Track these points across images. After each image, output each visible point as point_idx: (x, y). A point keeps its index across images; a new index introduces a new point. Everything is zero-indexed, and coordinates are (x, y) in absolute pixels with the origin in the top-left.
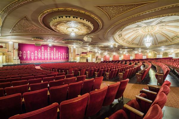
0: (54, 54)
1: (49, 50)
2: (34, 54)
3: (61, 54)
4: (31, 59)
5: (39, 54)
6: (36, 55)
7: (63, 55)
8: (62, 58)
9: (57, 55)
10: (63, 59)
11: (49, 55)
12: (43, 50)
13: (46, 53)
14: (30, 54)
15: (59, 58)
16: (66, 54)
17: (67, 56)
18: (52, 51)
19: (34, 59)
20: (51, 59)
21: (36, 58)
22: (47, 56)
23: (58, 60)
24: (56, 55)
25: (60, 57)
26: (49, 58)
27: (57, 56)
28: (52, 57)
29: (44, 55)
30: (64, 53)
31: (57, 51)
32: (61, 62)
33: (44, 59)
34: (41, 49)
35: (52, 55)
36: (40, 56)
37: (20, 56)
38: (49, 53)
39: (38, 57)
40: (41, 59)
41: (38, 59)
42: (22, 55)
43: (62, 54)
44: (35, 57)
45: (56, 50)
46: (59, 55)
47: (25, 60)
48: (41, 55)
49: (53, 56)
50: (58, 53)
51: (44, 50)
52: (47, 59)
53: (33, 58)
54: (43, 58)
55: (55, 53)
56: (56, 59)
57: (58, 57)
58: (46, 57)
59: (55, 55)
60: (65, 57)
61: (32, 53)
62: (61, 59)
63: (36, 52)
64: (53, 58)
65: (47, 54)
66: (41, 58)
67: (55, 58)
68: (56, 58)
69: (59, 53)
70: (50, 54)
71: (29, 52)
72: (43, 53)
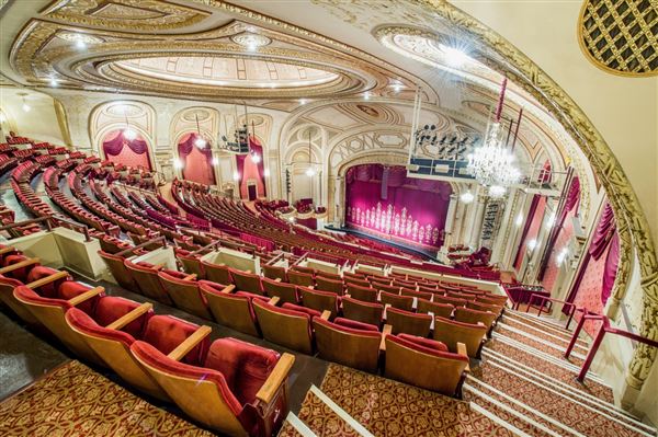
0: (401, 223)
1: (390, 212)
2: (366, 214)
3: (419, 228)
4: (360, 223)
5: (373, 217)
6: (368, 217)
7: (426, 230)
8: (421, 237)
9: (409, 226)
10: (424, 242)
11: (389, 222)
12: (379, 210)
13: (383, 217)
14: (361, 213)
15: (415, 235)
17: (440, 237)
18: (398, 215)
19: (365, 225)
20: (392, 232)
21: (368, 223)
22: (385, 223)
23: (411, 239)
24: (406, 227)
25: (418, 234)
26: (388, 229)
27: (409, 230)
28: (396, 228)
29: (381, 222)
30: (429, 226)
31: (410, 217)
32: (417, 247)
33: (379, 230)
35: (397, 224)
36: (373, 221)
37: (348, 214)
38: (389, 218)
39: (370, 221)
40: (374, 228)
41: (370, 226)
42: (351, 213)
43: (422, 228)
44: (366, 220)
45: (407, 215)
46: (415, 229)
47: (353, 222)
48: (375, 220)
49: (400, 226)
50: (414, 221)
51: (382, 209)
52: (385, 231)
53: (363, 222)
54: (377, 227)
55: (404, 221)
56: (405, 236)
57: (412, 233)
58: (383, 226)
59: (403, 226)
60: (432, 239)
61: (363, 213)
62: (418, 240)
63: (368, 211)
64: (399, 233)
65: (386, 219)
66: (375, 225)
68: (406, 233)
69: (416, 222)
71: (358, 210)
72: (378, 215)
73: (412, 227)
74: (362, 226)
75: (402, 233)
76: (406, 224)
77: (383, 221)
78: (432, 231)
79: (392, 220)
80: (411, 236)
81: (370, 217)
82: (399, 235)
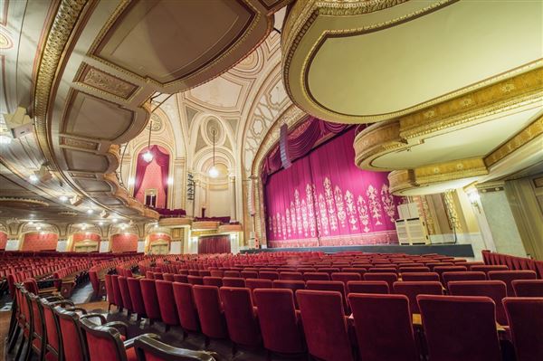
0: (327, 207)
1: (308, 196)
3: (355, 200)
4: (282, 236)
5: (293, 217)
6: (288, 220)
8: (365, 220)
9: (340, 206)
10: (373, 226)
11: (311, 214)
12: (297, 202)
13: (304, 210)
15: (353, 221)
18: (321, 196)
19: (287, 236)
20: (320, 232)
21: (289, 231)
23: (350, 231)
24: (336, 211)
25: (357, 216)
26: (313, 229)
27: (342, 215)
28: (324, 221)
29: (302, 220)
30: (371, 189)
31: (337, 189)
33: (304, 235)
34: (294, 201)
35: (323, 213)
36: (294, 223)
37: (270, 228)
38: (311, 207)
39: (291, 228)
40: (297, 235)
42: (272, 226)
43: (361, 199)
44: (287, 229)
46: (351, 207)
47: (275, 238)
48: (296, 221)
49: (328, 215)
50: (344, 194)
51: (300, 198)
52: (310, 236)
54: (300, 231)
55: (330, 202)
56: (340, 230)
57: (348, 218)
58: (306, 224)
59: (332, 211)
60: (384, 213)
62: (361, 227)
64: (330, 228)
65: (308, 211)
67: (334, 228)
68: (339, 224)
69: (348, 194)
70: (317, 210)
72: (298, 210)
73: (345, 206)
74: (285, 241)
76: (335, 206)
77: (305, 217)
78: (380, 197)
79: (315, 209)
80: (350, 225)
81: (291, 219)
82: (332, 233)
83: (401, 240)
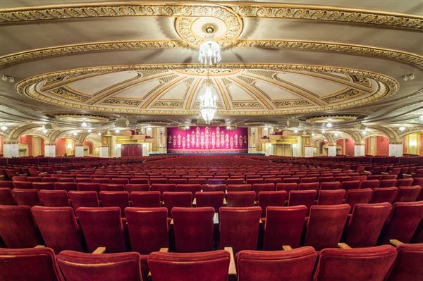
0: (216, 138)
1: (207, 132)
2: (186, 138)
3: (229, 138)
4: (182, 147)
5: (193, 139)
6: (188, 140)
7: (234, 139)
8: (232, 145)
9: (223, 139)
10: (234, 147)
11: (207, 139)
12: (198, 132)
13: (202, 137)
14: (181, 139)
15: (227, 145)
16: (243, 136)
17: (244, 141)
18: (213, 133)
19: (186, 147)
20: (210, 147)
21: (188, 145)
22: (204, 141)
23: (225, 148)
24: (220, 140)
25: (229, 143)
26: (207, 145)
27: (223, 142)
28: (213, 143)
29: (200, 141)
30: (236, 136)
31: (222, 132)
32: (230, 153)
33: (200, 148)
34: (195, 132)
35: (213, 140)
36: (193, 142)
37: (170, 142)
38: (207, 136)
39: (190, 143)
40: (195, 148)
41: (191, 147)
42: (172, 141)
43: (232, 138)
44: (186, 143)
46: (227, 140)
47: (174, 148)
48: (195, 141)
49: (216, 141)
50: (225, 135)
51: (200, 131)
52: (204, 148)
53: (184, 145)
54: (198, 146)
55: (218, 136)
56: (220, 147)
57: (225, 143)
58: (202, 143)
59: (218, 140)
60: (239, 144)
61: (184, 138)
62: (230, 148)
63: (188, 135)
64: (216, 146)
65: (205, 138)
66: (195, 145)
68: (220, 145)
69: (227, 135)
70: (210, 138)
71: (179, 136)
72: (198, 136)
73: (225, 139)
74: (184, 150)
75: (218, 146)
76: (220, 138)
77: (202, 140)
78: (238, 139)
80: (225, 146)
81: (191, 139)
82: (216, 148)
83: (249, 152)
